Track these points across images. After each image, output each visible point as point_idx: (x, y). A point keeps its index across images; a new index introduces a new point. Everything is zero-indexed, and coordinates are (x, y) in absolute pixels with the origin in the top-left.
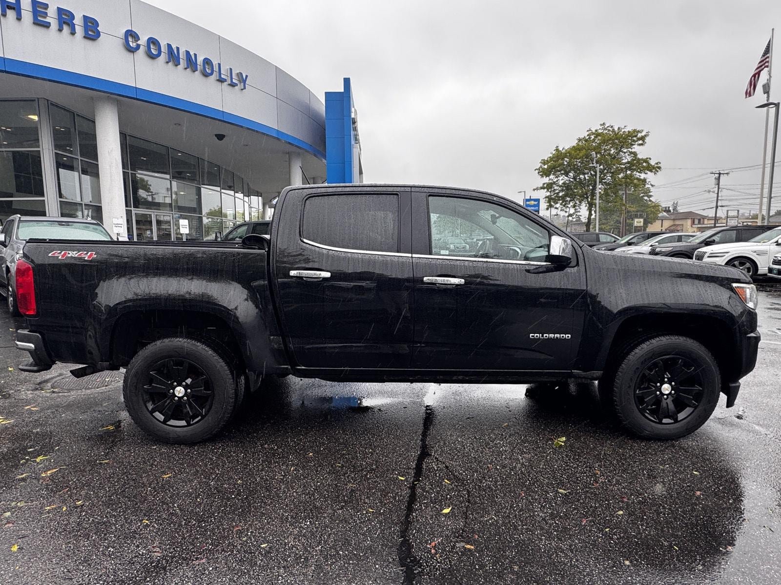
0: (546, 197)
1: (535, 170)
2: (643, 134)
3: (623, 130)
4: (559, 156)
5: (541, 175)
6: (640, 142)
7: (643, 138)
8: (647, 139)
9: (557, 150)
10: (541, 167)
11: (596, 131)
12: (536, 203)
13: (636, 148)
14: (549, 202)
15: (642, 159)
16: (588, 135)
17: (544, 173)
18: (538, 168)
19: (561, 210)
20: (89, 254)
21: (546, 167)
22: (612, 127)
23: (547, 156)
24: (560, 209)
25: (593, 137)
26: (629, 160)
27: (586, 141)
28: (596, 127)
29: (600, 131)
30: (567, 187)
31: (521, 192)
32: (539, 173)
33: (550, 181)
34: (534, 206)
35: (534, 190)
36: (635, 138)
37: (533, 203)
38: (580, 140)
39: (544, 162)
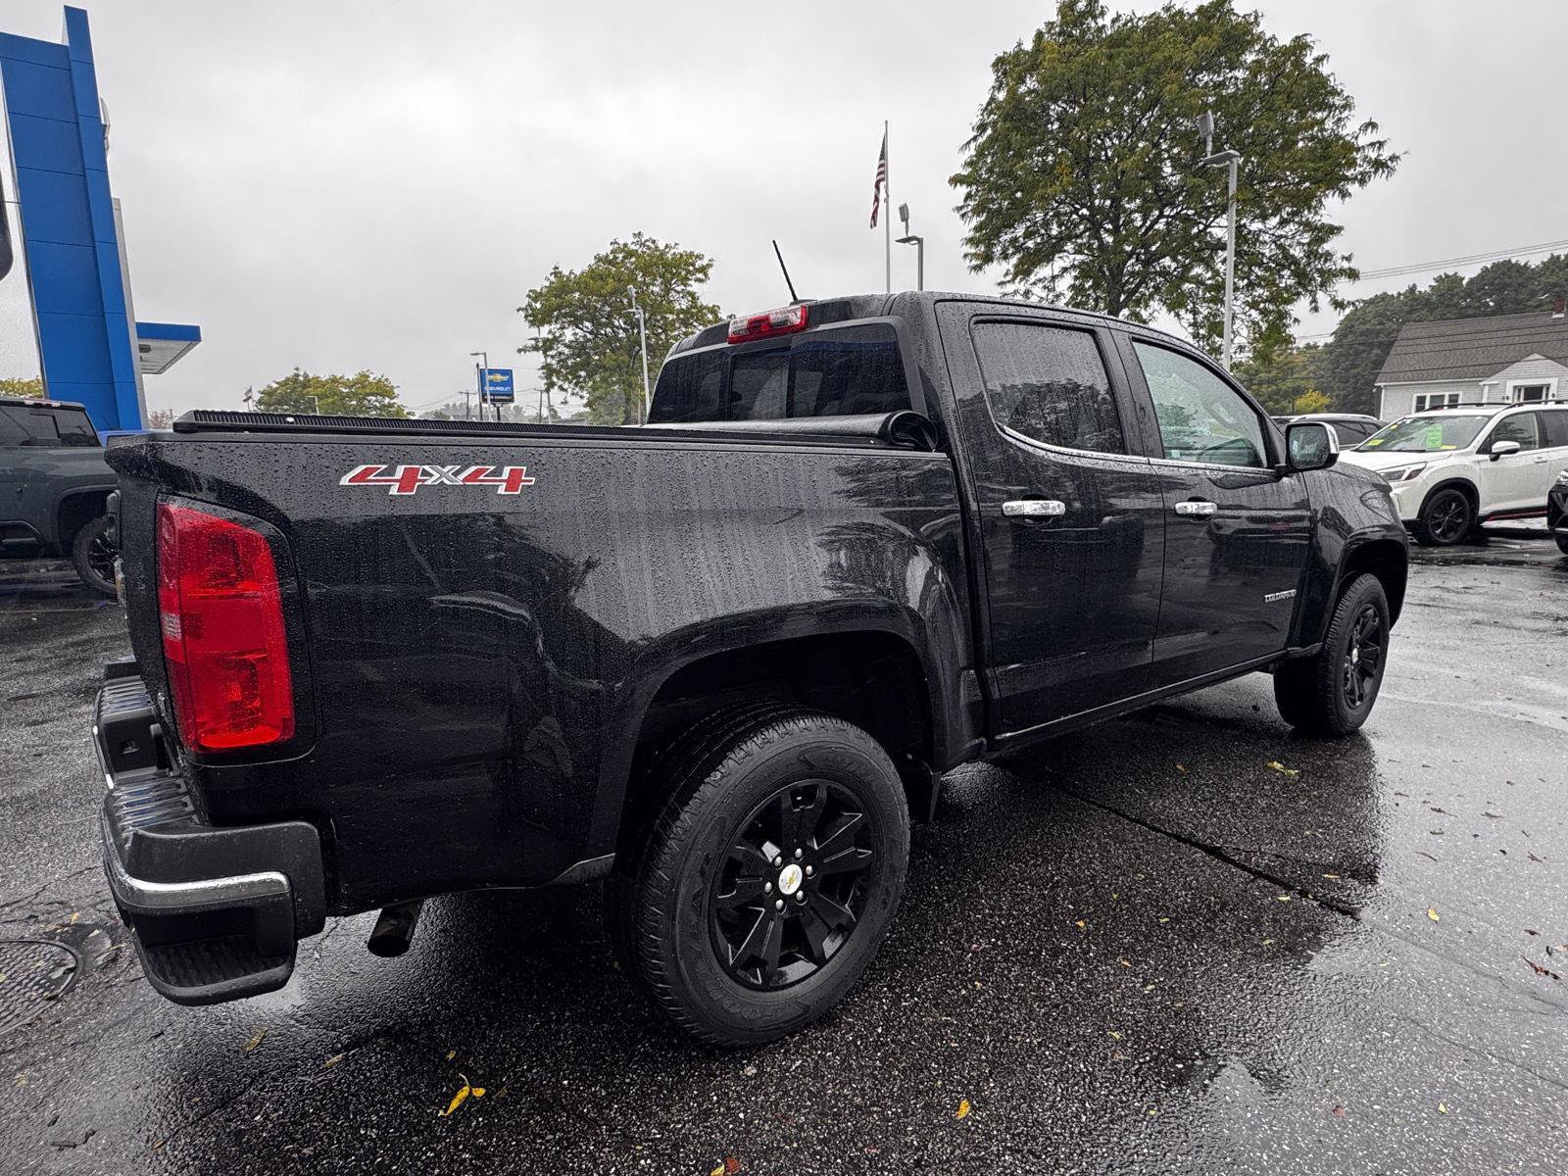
0: (543, 368)
1: (518, 310)
2: (705, 262)
3: (673, 251)
4: (561, 287)
5: (530, 322)
6: (700, 276)
7: (703, 270)
8: (710, 271)
9: (557, 273)
10: (530, 305)
11: (625, 245)
12: (506, 378)
13: (694, 287)
14: (548, 377)
15: (707, 308)
16: (612, 252)
17: (536, 319)
18: (524, 306)
19: (573, 394)
20: (505, 475)
21: (538, 305)
22: (654, 242)
23: (540, 284)
24: (570, 390)
25: (620, 256)
26: (684, 307)
27: (610, 262)
28: (626, 238)
29: (633, 247)
30: (578, 348)
31: (476, 354)
32: (526, 317)
33: (550, 337)
34: (503, 384)
35: (519, 351)
36: (691, 268)
37: (499, 377)
38: (598, 259)
39: (536, 296)
